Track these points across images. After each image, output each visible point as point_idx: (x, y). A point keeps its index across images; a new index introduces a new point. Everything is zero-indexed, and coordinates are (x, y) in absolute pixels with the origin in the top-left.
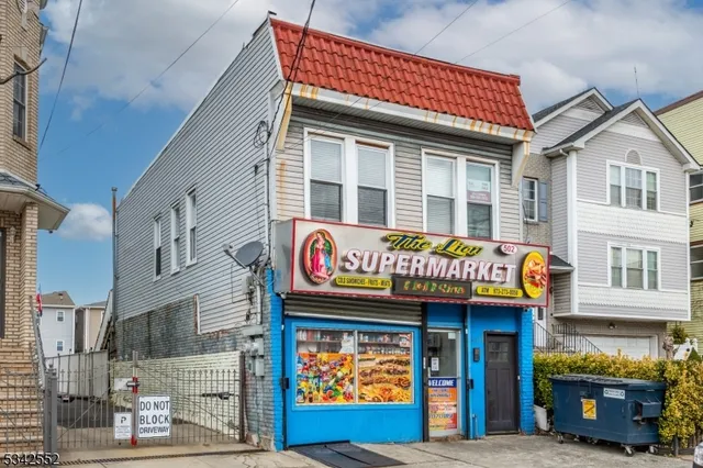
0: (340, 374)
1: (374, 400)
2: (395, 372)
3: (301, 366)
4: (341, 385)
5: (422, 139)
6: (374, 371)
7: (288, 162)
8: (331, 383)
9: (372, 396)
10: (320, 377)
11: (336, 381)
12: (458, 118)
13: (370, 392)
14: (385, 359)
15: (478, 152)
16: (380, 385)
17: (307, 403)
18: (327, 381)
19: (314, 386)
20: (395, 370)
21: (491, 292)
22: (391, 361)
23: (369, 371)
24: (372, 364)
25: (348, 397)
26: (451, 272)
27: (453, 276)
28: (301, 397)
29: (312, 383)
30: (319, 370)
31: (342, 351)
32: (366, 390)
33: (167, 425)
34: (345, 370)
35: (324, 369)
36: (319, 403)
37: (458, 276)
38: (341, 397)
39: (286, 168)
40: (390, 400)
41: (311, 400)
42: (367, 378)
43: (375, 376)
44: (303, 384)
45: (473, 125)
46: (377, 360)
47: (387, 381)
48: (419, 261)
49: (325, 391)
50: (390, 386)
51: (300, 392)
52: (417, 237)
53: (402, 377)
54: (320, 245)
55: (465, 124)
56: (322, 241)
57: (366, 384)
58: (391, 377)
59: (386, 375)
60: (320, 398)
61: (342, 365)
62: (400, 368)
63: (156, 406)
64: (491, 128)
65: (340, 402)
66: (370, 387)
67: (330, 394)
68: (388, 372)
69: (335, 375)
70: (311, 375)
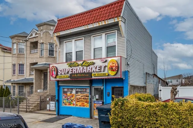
0: (72, 99)
1: (80, 106)
2: (85, 99)
3: (64, 97)
4: (72, 102)
5: (90, 33)
6: (80, 98)
7: (61, 51)
8: (70, 101)
9: (79, 105)
10: (68, 99)
11: (71, 101)
12: (93, 24)
13: (79, 104)
14: (83, 95)
15: (109, 30)
16: (81, 102)
17: (65, 106)
18: (69, 100)
19: (67, 102)
20: (85, 98)
21: (97, 75)
22: (84, 96)
23: (79, 98)
24: (79, 97)
25: (74, 105)
26: (84, 71)
27: (85, 72)
28: (64, 104)
29: (66, 101)
30: (68, 98)
31: (73, 93)
32: (78, 103)
33: (54, 107)
34: (73, 98)
35: (69, 97)
36: (67, 106)
37: (86, 72)
38: (72, 104)
39: (60, 52)
40: (84, 106)
41: (66, 105)
42: (78, 100)
43: (80, 100)
44: (64, 101)
45: (99, 24)
46: (81, 96)
47: (83, 101)
48: (75, 69)
49: (69, 103)
50: (84, 102)
51: (64, 103)
52: (74, 63)
53: (87, 100)
54: (53, 70)
55: (97, 24)
56: (53, 68)
57: (78, 102)
58: (84, 100)
59: (83, 100)
60: (68, 104)
61: (73, 97)
62: (87, 98)
63: (53, 104)
64: (105, 22)
65: (72, 106)
66: (79, 102)
67: (70, 104)
68: (83, 99)
69: (71, 99)
70: (66, 99)
